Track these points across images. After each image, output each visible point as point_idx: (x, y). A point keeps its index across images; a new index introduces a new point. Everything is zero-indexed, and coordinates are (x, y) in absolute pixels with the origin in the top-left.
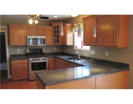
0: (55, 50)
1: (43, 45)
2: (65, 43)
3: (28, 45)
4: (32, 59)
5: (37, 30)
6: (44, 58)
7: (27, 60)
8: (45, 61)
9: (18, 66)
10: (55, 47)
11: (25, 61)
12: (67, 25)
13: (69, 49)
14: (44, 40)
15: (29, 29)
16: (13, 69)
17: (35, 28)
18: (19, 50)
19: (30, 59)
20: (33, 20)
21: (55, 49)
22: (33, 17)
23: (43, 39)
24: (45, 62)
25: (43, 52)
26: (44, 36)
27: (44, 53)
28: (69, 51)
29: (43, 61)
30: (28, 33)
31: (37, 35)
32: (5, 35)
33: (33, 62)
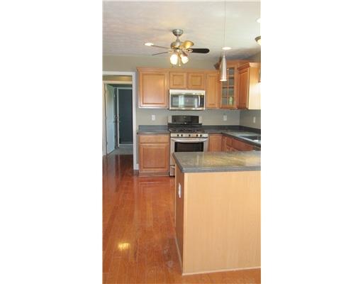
0: (225, 120)
1: (201, 109)
2: (245, 104)
3: (170, 108)
4: (175, 135)
5: (190, 77)
6: (199, 135)
7: (167, 136)
8: (202, 140)
9: (150, 146)
10: (224, 114)
11: (164, 138)
12: (249, 66)
13: (255, 118)
14: (202, 98)
15: (174, 75)
16: (142, 150)
17: (185, 75)
18: (153, 117)
19: (172, 135)
20: (179, 55)
21: (225, 118)
22: (178, 51)
23: (201, 96)
24: (202, 143)
25: (200, 122)
26: (203, 89)
27: (201, 124)
28: (254, 121)
29: (197, 140)
30: (172, 84)
31: (189, 89)
32: (132, 90)
33: (178, 140)
